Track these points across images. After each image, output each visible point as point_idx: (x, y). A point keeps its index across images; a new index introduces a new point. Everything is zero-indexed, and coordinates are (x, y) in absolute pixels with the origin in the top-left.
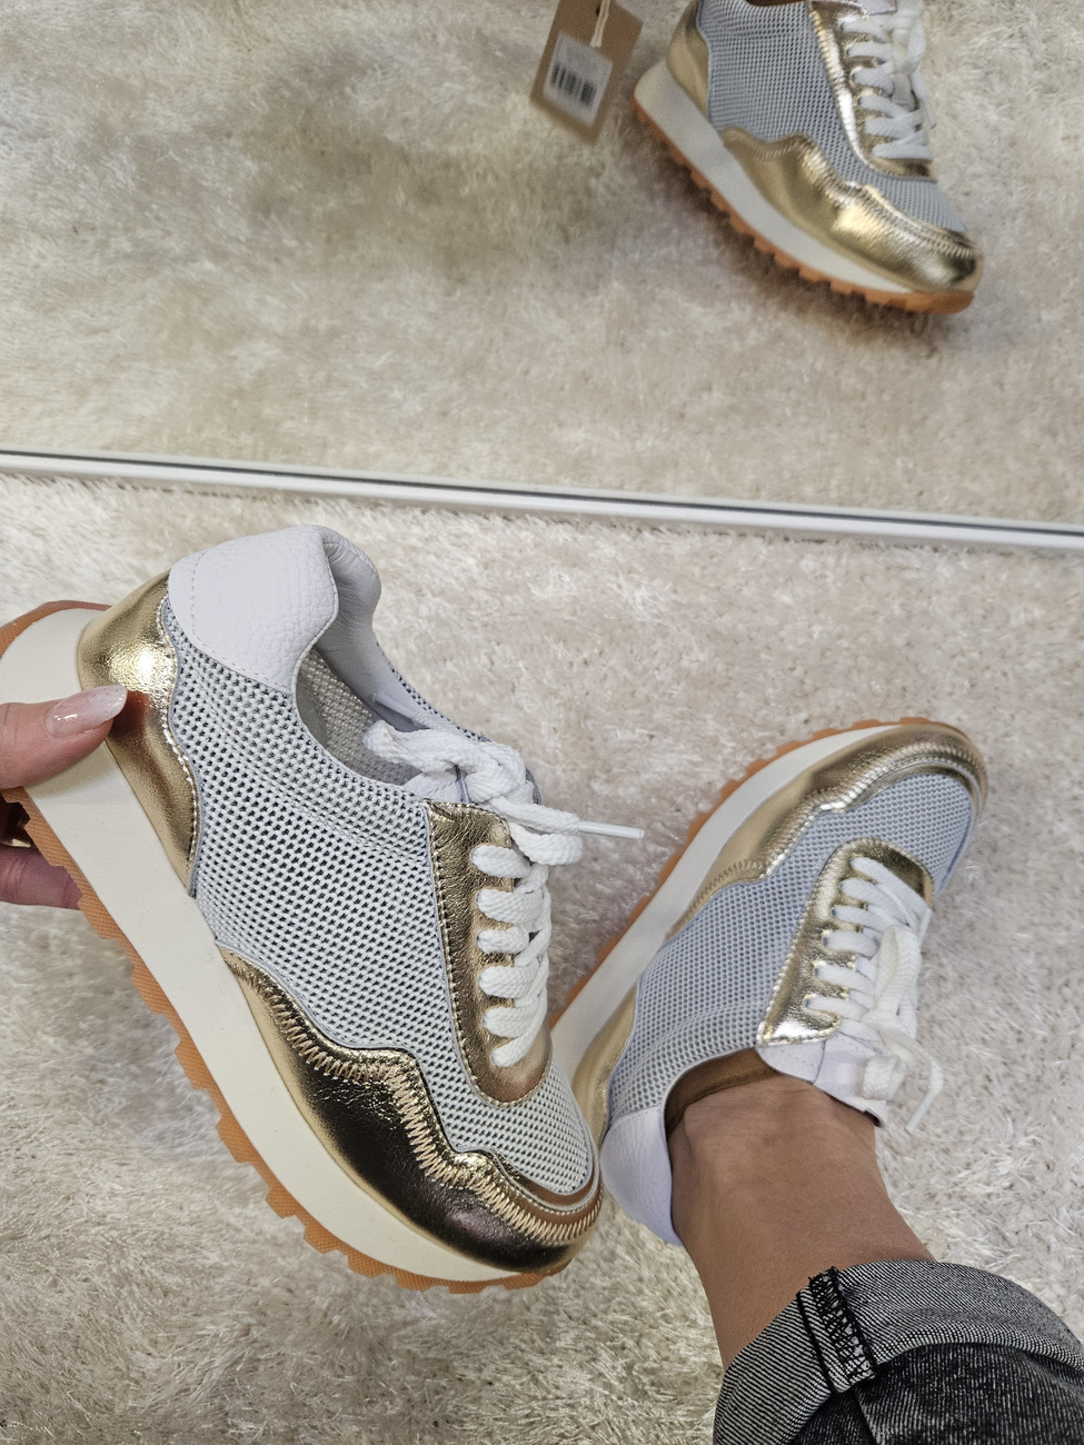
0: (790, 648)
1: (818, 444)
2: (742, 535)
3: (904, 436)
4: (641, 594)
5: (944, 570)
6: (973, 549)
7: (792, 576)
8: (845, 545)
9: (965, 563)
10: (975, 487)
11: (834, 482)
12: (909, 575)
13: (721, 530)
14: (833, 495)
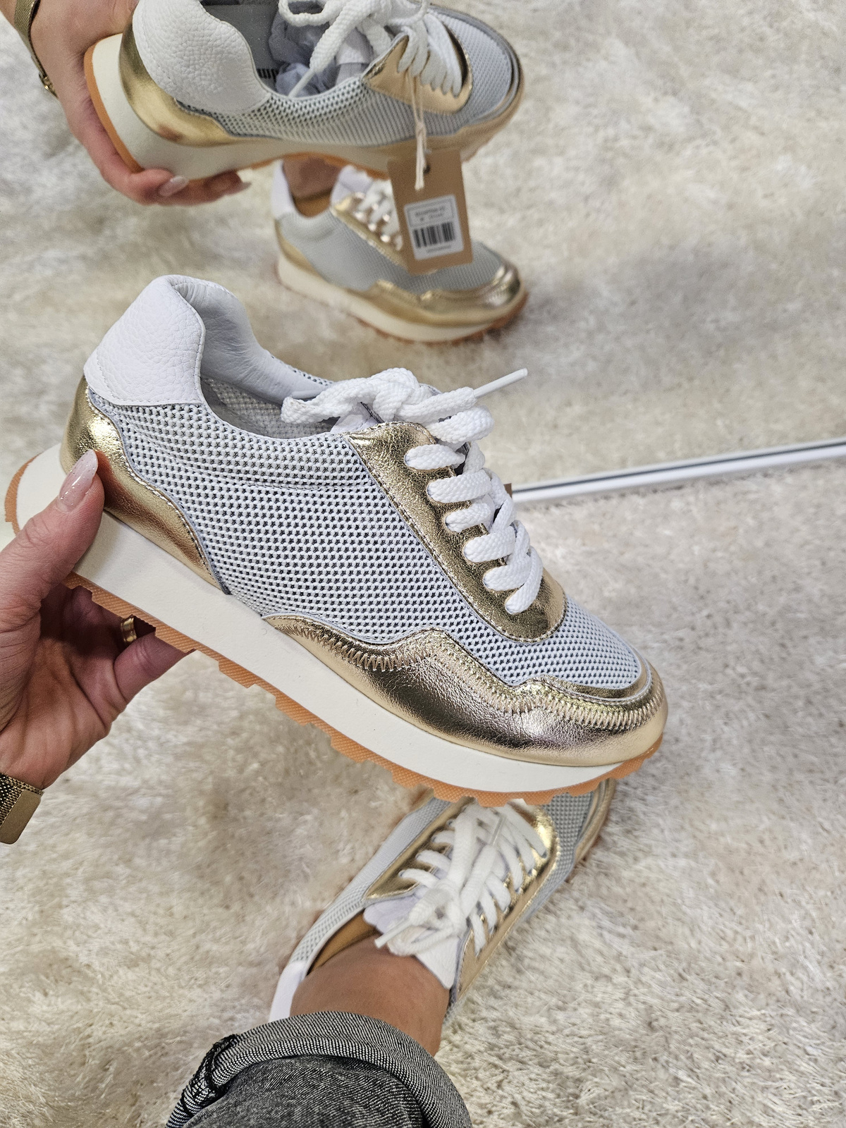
0: (681, 566)
1: (658, 423)
2: (623, 495)
3: (717, 405)
4: (560, 552)
5: (777, 489)
6: (793, 469)
7: (666, 517)
8: (701, 485)
9: (789, 479)
10: (778, 427)
11: (677, 445)
12: (752, 497)
13: (606, 495)
14: (679, 454)
